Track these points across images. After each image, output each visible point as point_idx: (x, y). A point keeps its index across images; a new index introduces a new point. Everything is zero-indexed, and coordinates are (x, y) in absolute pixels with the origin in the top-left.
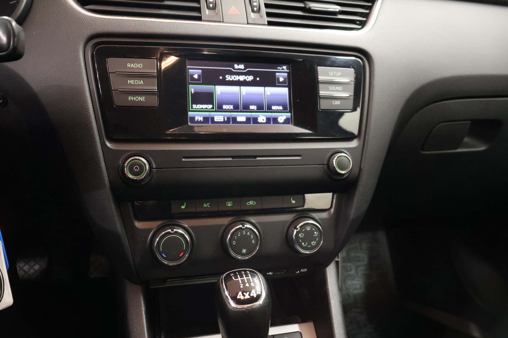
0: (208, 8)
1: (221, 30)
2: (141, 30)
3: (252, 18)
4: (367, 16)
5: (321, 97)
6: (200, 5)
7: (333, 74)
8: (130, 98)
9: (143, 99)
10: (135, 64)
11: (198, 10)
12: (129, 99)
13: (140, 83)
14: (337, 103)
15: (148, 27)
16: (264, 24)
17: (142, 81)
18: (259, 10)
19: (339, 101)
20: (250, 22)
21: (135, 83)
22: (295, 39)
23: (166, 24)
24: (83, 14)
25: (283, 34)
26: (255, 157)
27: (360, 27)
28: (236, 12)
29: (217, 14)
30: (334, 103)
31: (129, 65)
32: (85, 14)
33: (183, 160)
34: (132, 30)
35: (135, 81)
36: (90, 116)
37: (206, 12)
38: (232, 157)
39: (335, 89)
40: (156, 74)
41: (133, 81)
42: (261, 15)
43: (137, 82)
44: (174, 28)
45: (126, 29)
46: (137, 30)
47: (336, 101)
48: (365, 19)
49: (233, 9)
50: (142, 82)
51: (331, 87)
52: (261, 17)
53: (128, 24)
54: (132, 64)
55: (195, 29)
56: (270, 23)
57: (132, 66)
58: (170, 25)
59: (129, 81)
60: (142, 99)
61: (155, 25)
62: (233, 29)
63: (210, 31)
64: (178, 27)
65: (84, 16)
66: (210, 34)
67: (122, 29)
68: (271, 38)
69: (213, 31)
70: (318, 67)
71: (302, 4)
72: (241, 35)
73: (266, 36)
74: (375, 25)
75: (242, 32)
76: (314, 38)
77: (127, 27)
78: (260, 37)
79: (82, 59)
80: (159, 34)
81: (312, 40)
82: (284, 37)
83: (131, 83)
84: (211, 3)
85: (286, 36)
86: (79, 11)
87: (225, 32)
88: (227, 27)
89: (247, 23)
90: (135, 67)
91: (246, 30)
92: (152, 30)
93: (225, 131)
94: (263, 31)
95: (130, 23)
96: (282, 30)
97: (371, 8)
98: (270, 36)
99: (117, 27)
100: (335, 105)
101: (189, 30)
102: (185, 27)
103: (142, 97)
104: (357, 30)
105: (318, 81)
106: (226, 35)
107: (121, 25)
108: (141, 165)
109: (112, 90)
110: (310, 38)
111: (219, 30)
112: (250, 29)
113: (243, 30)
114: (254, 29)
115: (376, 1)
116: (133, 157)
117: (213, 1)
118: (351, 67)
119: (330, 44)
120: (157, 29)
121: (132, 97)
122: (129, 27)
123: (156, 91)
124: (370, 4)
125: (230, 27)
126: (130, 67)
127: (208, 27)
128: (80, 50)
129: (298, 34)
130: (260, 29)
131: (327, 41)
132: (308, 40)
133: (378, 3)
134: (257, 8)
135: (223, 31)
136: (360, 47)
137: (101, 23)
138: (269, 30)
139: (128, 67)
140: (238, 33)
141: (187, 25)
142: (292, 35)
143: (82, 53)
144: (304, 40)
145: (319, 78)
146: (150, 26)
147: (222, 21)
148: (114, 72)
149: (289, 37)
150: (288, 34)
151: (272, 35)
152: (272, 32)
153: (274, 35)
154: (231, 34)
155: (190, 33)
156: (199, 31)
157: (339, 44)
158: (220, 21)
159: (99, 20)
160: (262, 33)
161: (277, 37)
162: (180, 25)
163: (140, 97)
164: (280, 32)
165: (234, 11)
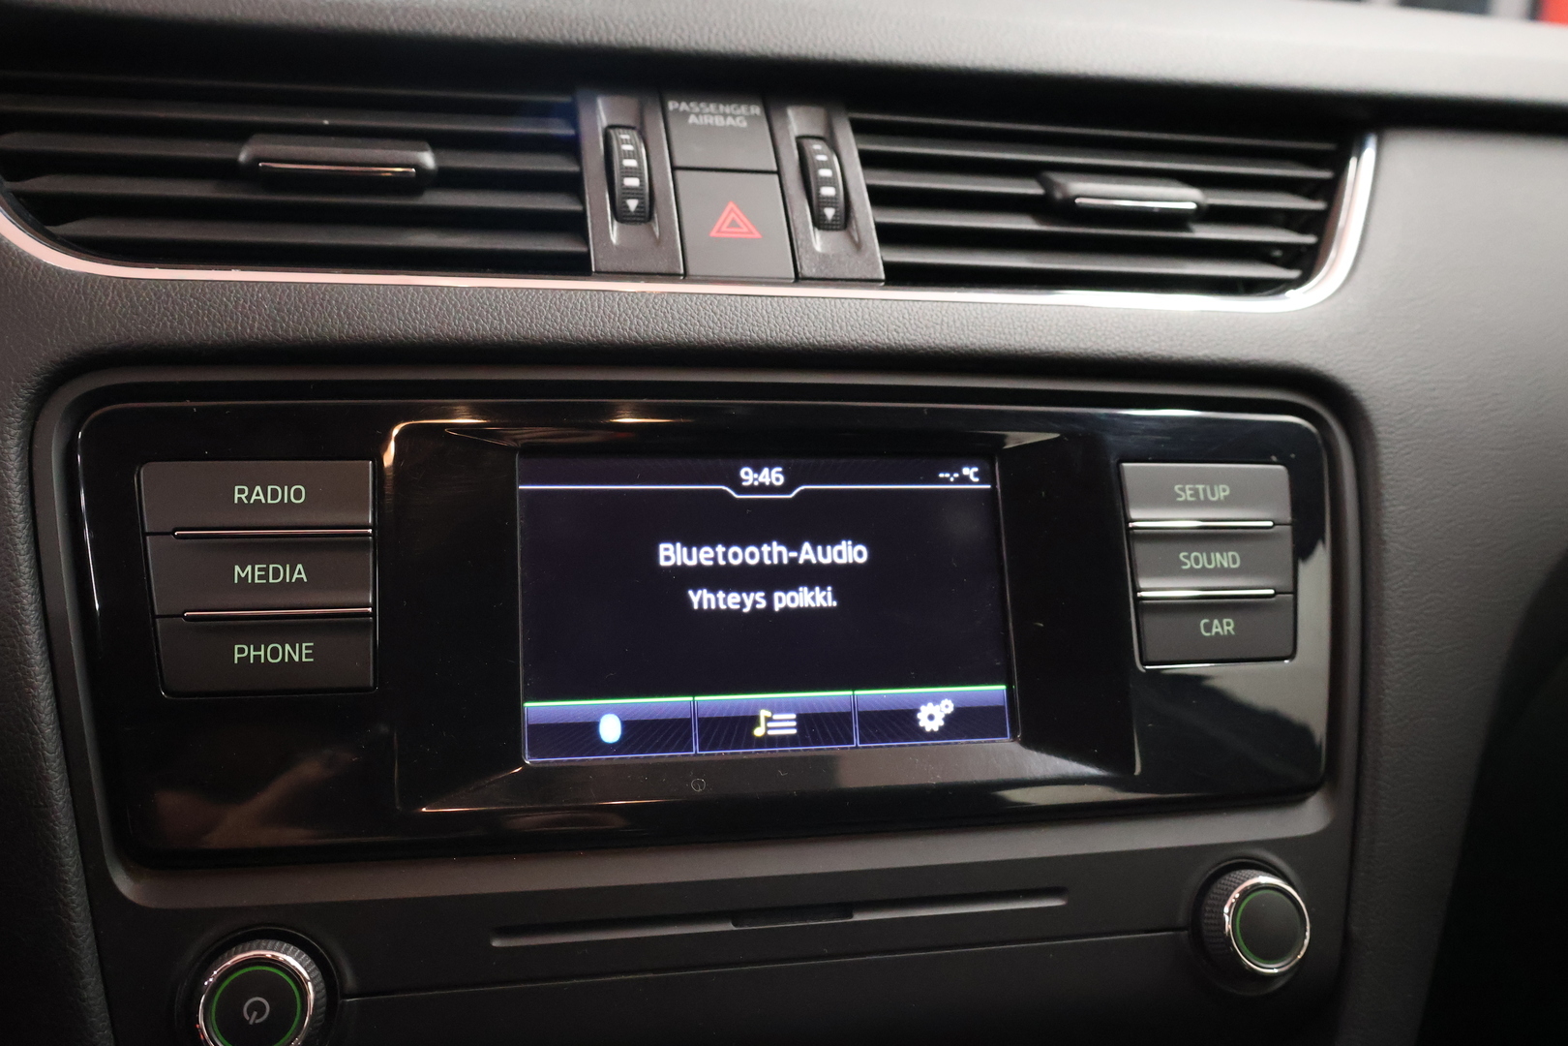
0: (620, 215)
1: (677, 316)
2: (304, 329)
3: (814, 252)
4: (1321, 225)
5: (1144, 605)
6: (583, 202)
7: (1196, 493)
8: (241, 651)
9: (304, 652)
10: (269, 488)
11: (575, 225)
12: (237, 656)
13: (291, 578)
14: (1219, 630)
15: (339, 315)
16: (869, 276)
17: (300, 566)
18: (845, 220)
19: (1231, 621)
20: (807, 270)
21: (266, 577)
22: (1012, 342)
23: (423, 298)
24: (38, 264)
25: (958, 324)
26: (848, 909)
27: (1294, 274)
28: (745, 230)
29: (658, 242)
30: (1208, 628)
31: (239, 494)
33: (496, 943)
34: (260, 329)
35: (266, 570)
36: (39, 750)
37: (609, 236)
38: (734, 916)
39: (1210, 563)
40: (370, 531)
41: (257, 567)
42: (857, 239)
43: (276, 573)
44: (458, 312)
45: (236, 328)
46: (287, 331)
47: (1216, 622)
48: (1309, 239)
49: (733, 215)
50: (300, 573)
51: (1191, 558)
52: (858, 246)
53: (245, 301)
54: (258, 488)
55: (558, 314)
56: (898, 276)
57: (254, 497)
58: (443, 302)
59: (237, 568)
60: (298, 652)
61: (372, 301)
62: (733, 309)
63: (625, 320)
64: (478, 309)
65: (40, 273)
66: (625, 337)
67: (214, 325)
68: (907, 342)
69: (641, 319)
70: (1125, 465)
71: (1034, 183)
72: (769, 333)
73: (880, 333)
74: (1361, 266)
75: (773, 321)
76: (1100, 333)
77: (238, 318)
78: (853, 338)
79: (15, 471)
80: (389, 341)
81: (1089, 344)
82: (962, 337)
83: (250, 581)
84: (632, 193)
85: (972, 331)
86: (18, 248)
87: (695, 324)
88: (706, 302)
89: (793, 276)
90: (269, 501)
91: (791, 311)
92: (353, 327)
93: (700, 790)
94: (866, 310)
95: (252, 296)
96: (952, 305)
97: (1331, 191)
98: (901, 335)
99: (191, 318)
100: (1211, 637)
101: (526, 321)
102: (510, 308)
103: (297, 645)
104: (1281, 287)
105: (1129, 529)
106: (699, 338)
107: (214, 308)
108: (280, 987)
109: (155, 617)
110: (1082, 336)
111: (669, 316)
112: (809, 305)
113: (777, 313)
114: (828, 305)
115: (1353, 162)
116: (243, 952)
117: (641, 185)
118: (1274, 458)
119: (1171, 357)
120: (377, 323)
121: (252, 647)
122: (248, 318)
123: (367, 614)
124: (1325, 174)
125: (718, 297)
126: (246, 502)
127: (619, 304)
128: (9, 433)
129: (1028, 320)
130: (852, 305)
131: (1157, 346)
132: (1074, 345)
133: (1361, 171)
134: (836, 208)
135: (685, 320)
136: (1306, 367)
137: (116, 303)
138: (894, 306)
139: (236, 502)
140: (755, 323)
141: (521, 298)
142: (998, 324)
143: (17, 446)
144: (1057, 344)
145: (1134, 514)
146: (347, 307)
147: (680, 275)
148: (170, 530)
149: (985, 333)
150: (982, 321)
151: (910, 329)
152: (909, 314)
153: (919, 330)
154: (721, 331)
155: (532, 335)
156: (577, 324)
157: (1213, 357)
158: (672, 271)
159: (108, 288)
160: (862, 323)
161: (933, 336)
162: (488, 298)
163: (287, 647)
164: (944, 312)
165: (733, 224)
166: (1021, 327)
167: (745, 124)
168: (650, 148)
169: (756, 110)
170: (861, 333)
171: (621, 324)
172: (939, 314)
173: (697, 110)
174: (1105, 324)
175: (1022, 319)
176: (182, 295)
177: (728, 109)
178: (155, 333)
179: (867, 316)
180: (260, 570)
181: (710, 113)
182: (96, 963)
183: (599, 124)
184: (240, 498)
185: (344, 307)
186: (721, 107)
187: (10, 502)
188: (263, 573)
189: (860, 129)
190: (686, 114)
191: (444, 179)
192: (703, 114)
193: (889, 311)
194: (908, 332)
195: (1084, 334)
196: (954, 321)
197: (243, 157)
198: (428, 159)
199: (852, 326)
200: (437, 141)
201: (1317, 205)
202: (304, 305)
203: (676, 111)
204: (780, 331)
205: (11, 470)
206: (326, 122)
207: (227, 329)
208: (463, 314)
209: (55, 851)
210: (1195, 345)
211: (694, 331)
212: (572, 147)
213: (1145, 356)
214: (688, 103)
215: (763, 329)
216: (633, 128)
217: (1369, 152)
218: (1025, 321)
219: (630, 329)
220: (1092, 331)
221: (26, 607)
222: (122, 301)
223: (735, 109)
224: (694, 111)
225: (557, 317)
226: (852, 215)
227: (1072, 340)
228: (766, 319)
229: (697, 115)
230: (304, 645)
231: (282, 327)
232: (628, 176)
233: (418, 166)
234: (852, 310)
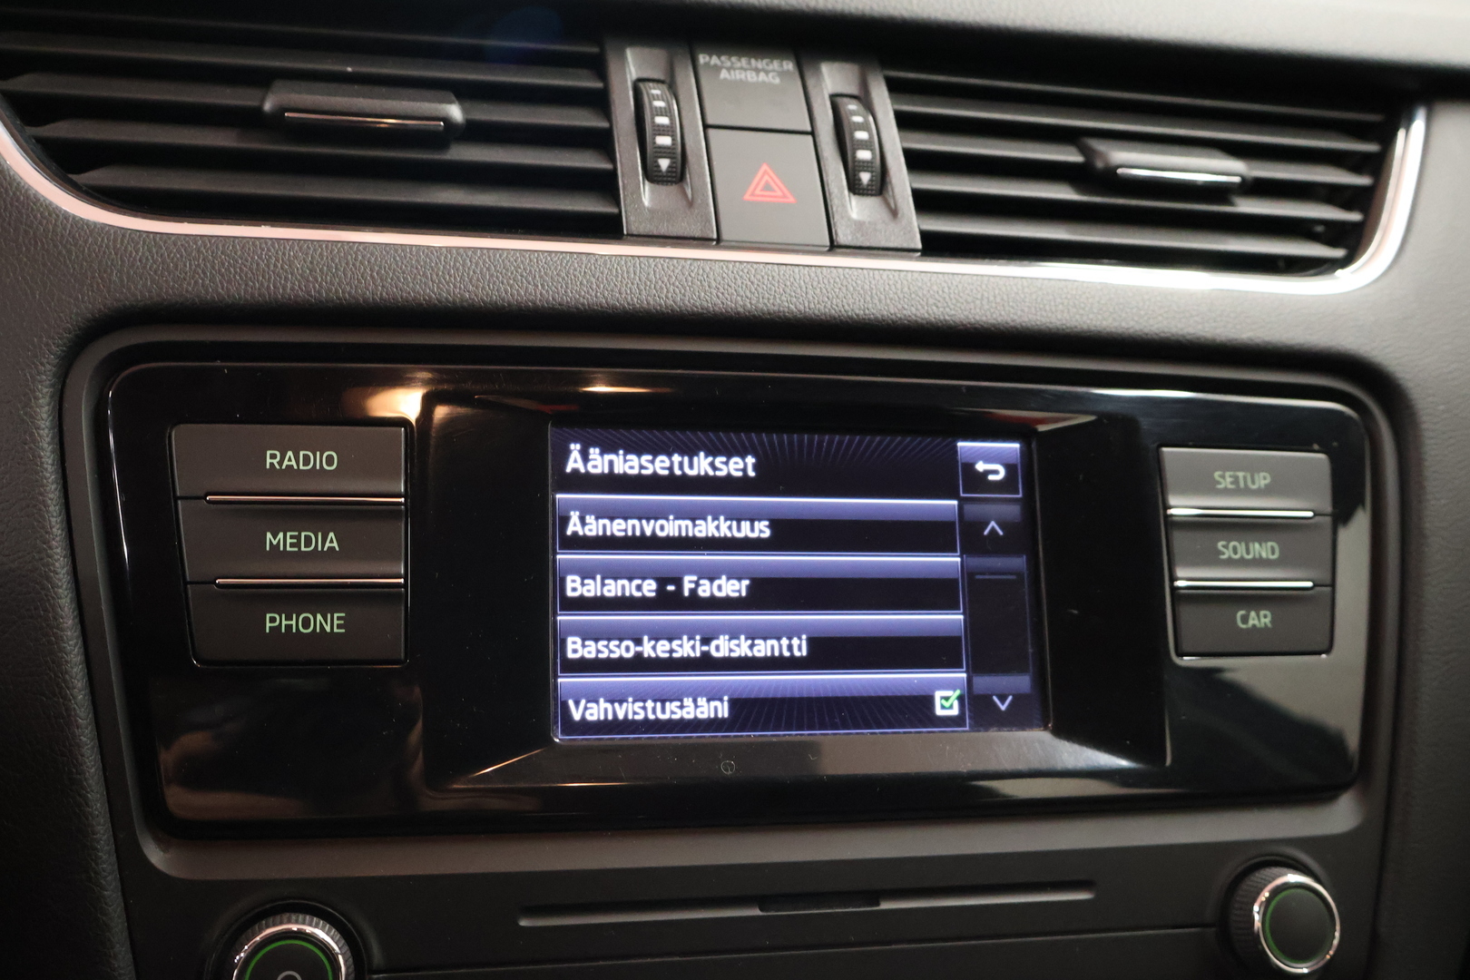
0: (651, 174)
1: (714, 284)
2: (337, 290)
3: (849, 219)
4: (1367, 201)
5: (1180, 595)
6: (613, 159)
7: (1236, 481)
8: (273, 620)
9: (336, 622)
10: (302, 453)
11: (606, 184)
12: (268, 625)
13: (323, 546)
14: (1256, 622)
15: (372, 276)
16: (905, 245)
17: (331, 535)
18: (881, 185)
19: (1268, 613)
20: (843, 237)
21: (298, 545)
22: (1054, 320)
23: (456, 260)
24: (66, 216)
25: (998, 300)
26: (875, 897)
27: (1339, 253)
28: (779, 193)
29: (691, 204)
30: (1245, 619)
31: (271, 459)
32: (74, 217)
33: (523, 923)
34: (292, 289)
35: (298, 538)
36: (69, 716)
37: (642, 199)
38: (762, 901)
39: (1248, 553)
40: (403, 500)
41: (289, 534)
42: (893, 206)
43: (308, 541)
44: (492, 276)
45: (268, 287)
46: (319, 292)
47: (1253, 614)
48: (1355, 217)
49: (766, 178)
50: (332, 542)
51: (1229, 548)
52: (894, 213)
53: (277, 260)
54: (290, 453)
55: (594, 280)
56: (935, 246)
57: (286, 463)
58: (477, 264)
59: (269, 535)
60: (330, 623)
61: (405, 262)
62: (770, 279)
63: (661, 288)
64: (512, 273)
65: (69, 226)
66: (660, 305)
67: (247, 285)
68: (947, 318)
69: (677, 287)
70: (1165, 449)
71: (1073, 149)
72: (807, 305)
73: (919, 307)
74: (1409, 248)
75: (811, 292)
76: (1142, 313)
77: (270, 278)
78: (892, 312)
79: (46, 431)
80: (422, 304)
81: (1132, 323)
82: (1003, 313)
83: (282, 549)
84: (664, 152)
85: (1013, 308)
86: (45, 199)
87: (732, 294)
88: (742, 270)
89: (828, 243)
90: (301, 467)
91: (829, 282)
92: (387, 289)
93: (730, 772)
94: (905, 282)
95: (284, 254)
96: (992, 279)
97: (1378, 165)
98: (941, 309)
99: (223, 276)
100: (1247, 629)
101: (561, 287)
102: (545, 273)
103: (329, 616)
104: (1326, 266)
105: (1167, 517)
106: (736, 308)
107: (245, 266)
108: (314, 964)
109: (186, 583)
110: (1124, 315)
111: (706, 284)
112: (847, 276)
113: (815, 284)
114: (867, 276)
115: (1401, 134)
116: (274, 925)
117: (673, 144)
118: (1316, 447)
119: (1214, 340)
120: (411, 285)
121: (283, 616)
122: (280, 278)
123: (398, 585)
124: (1372, 147)
125: (755, 266)
126: (278, 467)
127: (655, 271)
128: (40, 391)
129: (1069, 297)
130: (891, 277)
131: (1200, 327)
132: (1116, 324)
133: (1410, 143)
134: (872, 172)
135: (722, 290)
136: (1352, 352)
137: (147, 259)
138: (933, 279)
139: (268, 466)
140: (793, 294)
141: (556, 262)
142: (1039, 300)
143: (49, 405)
144: (1099, 323)
145: (1172, 500)
146: (380, 268)
147: (712, 240)
148: (201, 493)
149: (1026, 309)
150: (1022, 296)
151: (950, 304)
152: (949, 288)
153: (958, 305)
154: (758, 301)
155: (567, 302)
156: (612, 291)
157: (1258, 341)
158: (705, 236)
159: (138, 243)
160: (901, 296)
161: (972, 311)
162: (522, 262)
163: (319, 617)
164: (984, 287)
165: (767, 187)
166: (1063, 304)
167: (777, 81)
168: (682, 104)
169: (789, 66)
170: (900, 307)
171: (657, 291)
172: (979, 289)
173: (729, 64)
174: (1147, 303)
175: (1064, 296)
176: (213, 253)
177: (761, 64)
178: (187, 291)
179: (906, 289)
180: (291, 537)
181: (741, 68)
182: (126, 934)
183: (628, 76)
184: (272, 464)
185: (377, 268)
186: (753, 61)
187: (42, 463)
188: (295, 541)
189: (895, 87)
190: (717, 69)
191: (474, 132)
192: (735, 69)
193: (929, 284)
194: (948, 306)
195: (1127, 313)
196: (995, 297)
197: (267, 106)
198: (455, 112)
199: (891, 299)
200: (463, 92)
201: (1363, 181)
202: (336, 265)
203: (707, 64)
204: (819, 303)
205: (43, 429)
206: (349, 69)
207: (259, 289)
208: (497, 278)
209: (87, 819)
210: (1238, 327)
211: (731, 302)
212: (600, 101)
213: (1188, 337)
214: (719, 58)
215: (801, 300)
216: (662, 82)
217: (1419, 125)
218: (1066, 298)
219: (667, 297)
220: (1134, 310)
221: (59, 570)
222: (153, 257)
223: (767, 64)
224: (725, 65)
225: (592, 283)
226: (888, 180)
227: (1114, 319)
228: (804, 289)
229: (729, 69)
230: (336, 615)
231: (314, 287)
232: (660, 135)
233: (447, 120)
234: (891, 283)
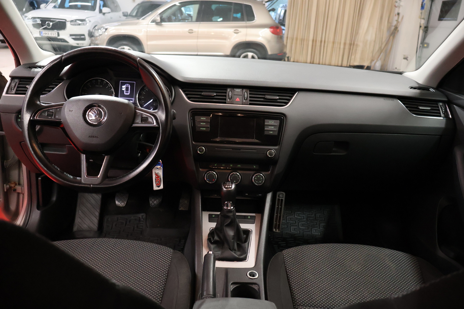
0: (229, 99)
3: (244, 102)
5: (265, 130)
7: (271, 122)
10: (203, 118)
11: (225, 99)
16: (248, 104)
19: (272, 132)
20: (243, 104)
23: (214, 105)
26: (240, 149)
29: (232, 101)
30: (270, 132)
31: (201, 118)
33: (216, 149)
36: (189, 133)
37: (228, 101)
38: (232, 149)
39: (271, 127)
40: (209, 121)
48: (288, 101)
50: (205, 124)
51: (269, 127)
52: (248, 102)
56: (250, 104)
60: (205, 129)
65: (189, 103)
70: (266, 120)
71: (264, 96)
74: (290, 104)
80: (212, 108)
82: (254, 109)
86: (188, 101)
89: (241, 104)
91: (241, 107)
94: (247, 107)
95: (202, 105)
97: (292, 97)
98: (249, 109)
99: (198, 106)
101: (222, 107)
104: (284, 106)
105: (265, 124)
108: (203, 149)
109: (196, 126)
114: (244, 106)
115: (295, 94)
116: (200, 147)
118: (279, 120)
123: (209, 127)
124: (292, 95)
125: (236, 106)
127: (228, 106)
128: (188, 114)
135: (233, 107)
141: (221, 105)
146: (210, 106)
148: (197, 120)
152: (250, 107)
156: (225, 107)
158: (232, 103)
165: (238, 100)
167: (240, 91)
168: (232, 93)
170: (246, 109)
171: (228, 108)
178: (196, 107)
180: (202, 123)
183: (228, 91)
186: (238, 90)
187: (187, 118)
189: (250, 91)
191: (216, 95)
197: (202, 94)
198: (215, 94)
200: (216, 92)
201: (290, 99)
202: (207, 106)
203: (235, 90)
205: (187, 116)
206: (208, 91)
208: (217, 107)
209: (190, 140)
212: (226, 93)
215: (239, 108)
216: (231, 91)
217: (297, 93)
221: (188, 125)
222: (194, 105)
226: (247, 99)
231: (205, 107)
232: (230, 96)
